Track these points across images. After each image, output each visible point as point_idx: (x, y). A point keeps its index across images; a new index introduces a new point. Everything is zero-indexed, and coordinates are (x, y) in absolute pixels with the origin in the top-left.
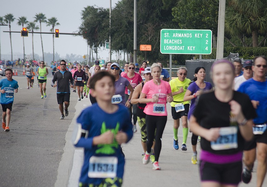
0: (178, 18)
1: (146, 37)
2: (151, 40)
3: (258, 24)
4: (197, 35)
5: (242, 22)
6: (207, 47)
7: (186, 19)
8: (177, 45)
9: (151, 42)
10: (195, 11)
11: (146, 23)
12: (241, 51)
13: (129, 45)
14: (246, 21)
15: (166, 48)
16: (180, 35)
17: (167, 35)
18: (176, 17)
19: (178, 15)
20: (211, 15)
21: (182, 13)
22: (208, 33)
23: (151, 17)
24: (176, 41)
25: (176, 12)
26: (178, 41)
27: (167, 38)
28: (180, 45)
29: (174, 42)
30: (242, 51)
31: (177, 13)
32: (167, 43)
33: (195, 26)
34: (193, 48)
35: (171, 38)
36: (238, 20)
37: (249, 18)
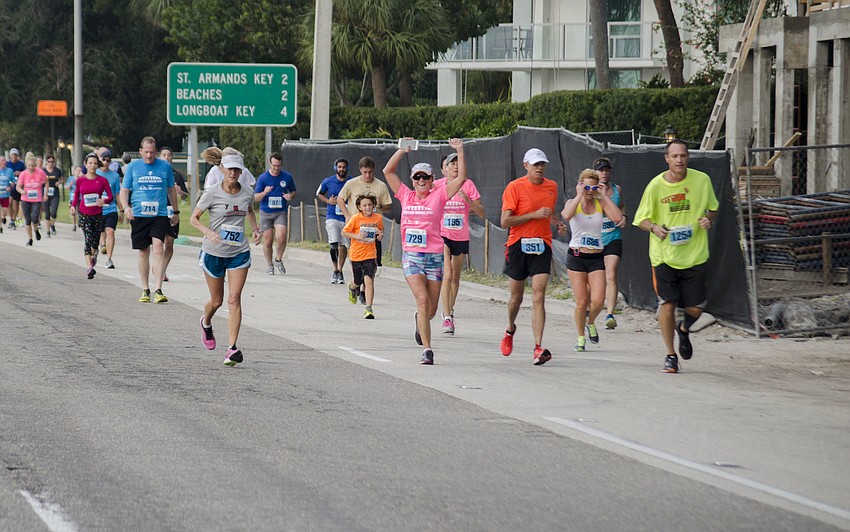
0: (182, 34)
1: (50, 81)
2: (61, 88)
3: (389, 50)
4: (260, 78)
5: (350, 46)
6: (285, 108)
7: (201, 36)
8: (209, 103)
9: (62, 93)
10: (220, 17)
11: (47, 47)
12: (346, 117)
13: (7, 100)
14: (360, 43)
15: (181, 111)
16: (216, 79)
17: (184, 77)
18: (175, 33)
19: (179, 28)
20: (266, 27)
21: (189, 22)
22: (288, 72)
23: (62, 30)
24: (208, 94)
25: (174, 19)
26: (212, 94)
27: (183, 86)
28: (217, 103)
29: (201, 94)
30: (349, 118)
31: (178, 22)
32: (185, 98)
33: (223, 53)
34: (249, 112)
35: (194, 84)
36: (341, 40)
37: (366, 35)
